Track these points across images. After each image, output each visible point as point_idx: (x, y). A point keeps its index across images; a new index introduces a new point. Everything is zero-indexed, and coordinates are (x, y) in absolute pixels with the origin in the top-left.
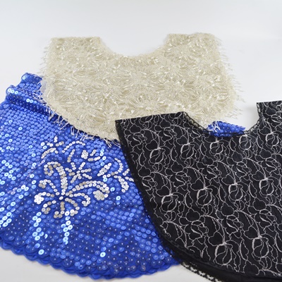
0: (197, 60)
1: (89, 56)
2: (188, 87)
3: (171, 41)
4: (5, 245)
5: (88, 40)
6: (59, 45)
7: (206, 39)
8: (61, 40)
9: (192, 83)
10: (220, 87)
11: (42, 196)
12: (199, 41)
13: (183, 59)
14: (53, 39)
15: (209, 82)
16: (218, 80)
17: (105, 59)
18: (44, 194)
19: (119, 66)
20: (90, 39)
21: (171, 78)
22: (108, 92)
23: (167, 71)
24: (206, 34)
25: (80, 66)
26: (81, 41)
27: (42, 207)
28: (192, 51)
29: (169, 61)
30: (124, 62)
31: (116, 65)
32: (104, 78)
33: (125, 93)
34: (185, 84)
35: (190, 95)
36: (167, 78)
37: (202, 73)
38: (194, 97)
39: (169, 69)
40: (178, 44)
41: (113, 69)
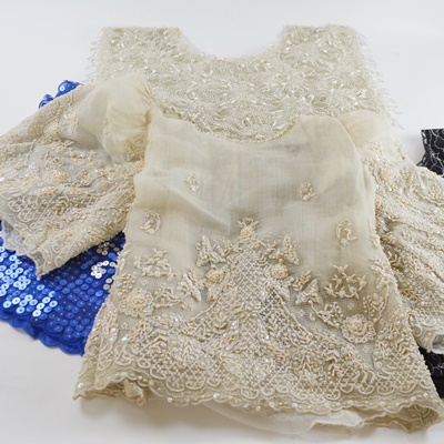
0: (331, 65)
1: (164, 56)
2: (319, 105)
3: (290, 36)
4: (48, 339)
5: (161, 32)
6: (114, 39)
7: (343, 34)
8: (118, 30)
9: (323, 99)
10: (366, 107)
11: (103, 267)
12: (332, 37)
13: (309, 64)
14: (105, 30)
15: (349, 99)
16: (363, 96)
17: (187, 62)
18: (106, 263)
19: (212, 72)
20: (164, 30)
21: (293, 92)
22: (196, 112)
23: (286, 81)
24: (342, 27)
25: (149, 71)
26: (150, 34)
27: (104, 283)
28: (322, 52)
29: (288, 67)
30: (218, 66)
31: (207, 71)
32: (188, 91)
33: (223, 113)
34: (314, 101)
36: (285, 92)
37: (338, 85)
39: (289, 78)
40: (301, 41)
41: (203, 77)
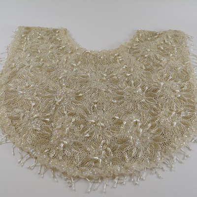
0: (164, 60)
1: (52, 48)
2: (150, 95)
3: (138, 35)
6: (24, 33)
7: (176, 36)
9: (155, 91)
10: (186, 98)
14: (20, 28)
15: (174, 91)
17: (66, 53)
19: (79, 63)
20: (57, 30)
23: (130, 72)
25: (39, 59)
28: (159, 49)
30: (86, 58)
31: (76, 62)
34: (147, 91)
35: (151, 108)
37: (167, 77)
38: (155, 110)
39: (132, 70)
40: (146, 40)
